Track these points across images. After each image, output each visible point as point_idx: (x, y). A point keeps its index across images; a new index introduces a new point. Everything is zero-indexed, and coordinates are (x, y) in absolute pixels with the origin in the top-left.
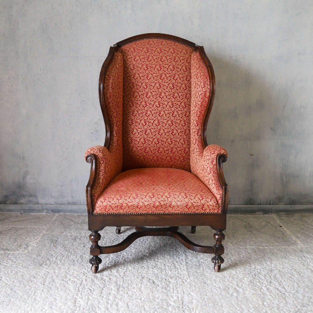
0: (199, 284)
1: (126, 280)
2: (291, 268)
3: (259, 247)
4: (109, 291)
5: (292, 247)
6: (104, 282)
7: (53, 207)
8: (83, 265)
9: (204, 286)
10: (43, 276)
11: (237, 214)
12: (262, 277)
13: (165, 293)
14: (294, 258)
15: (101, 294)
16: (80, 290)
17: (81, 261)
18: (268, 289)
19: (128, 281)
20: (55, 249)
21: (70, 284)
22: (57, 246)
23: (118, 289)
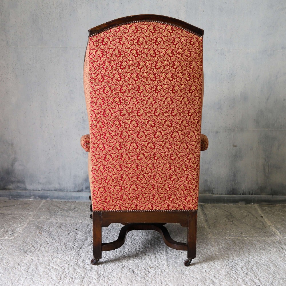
0: (177, 275)
1: (107, 269)
2: (268, 260)
3: (239, 238)
4: (90, 280)
5: (271, 238)
6: (85, 271)
7: (40, 193)
8: (66, 253)
9: (182, 276)
10: (27, 263)
11: (220, 203)
12: (239, 268)
13: (143, 283)
14: (271, 249)
15: (82, 282)
16: (62, 278)
17: (64, 249)
18: (244, 281)
19: (109, 270)
20: (40, 236)
21: (53, 272)
22: (42, 233)
23: (98, 278)
